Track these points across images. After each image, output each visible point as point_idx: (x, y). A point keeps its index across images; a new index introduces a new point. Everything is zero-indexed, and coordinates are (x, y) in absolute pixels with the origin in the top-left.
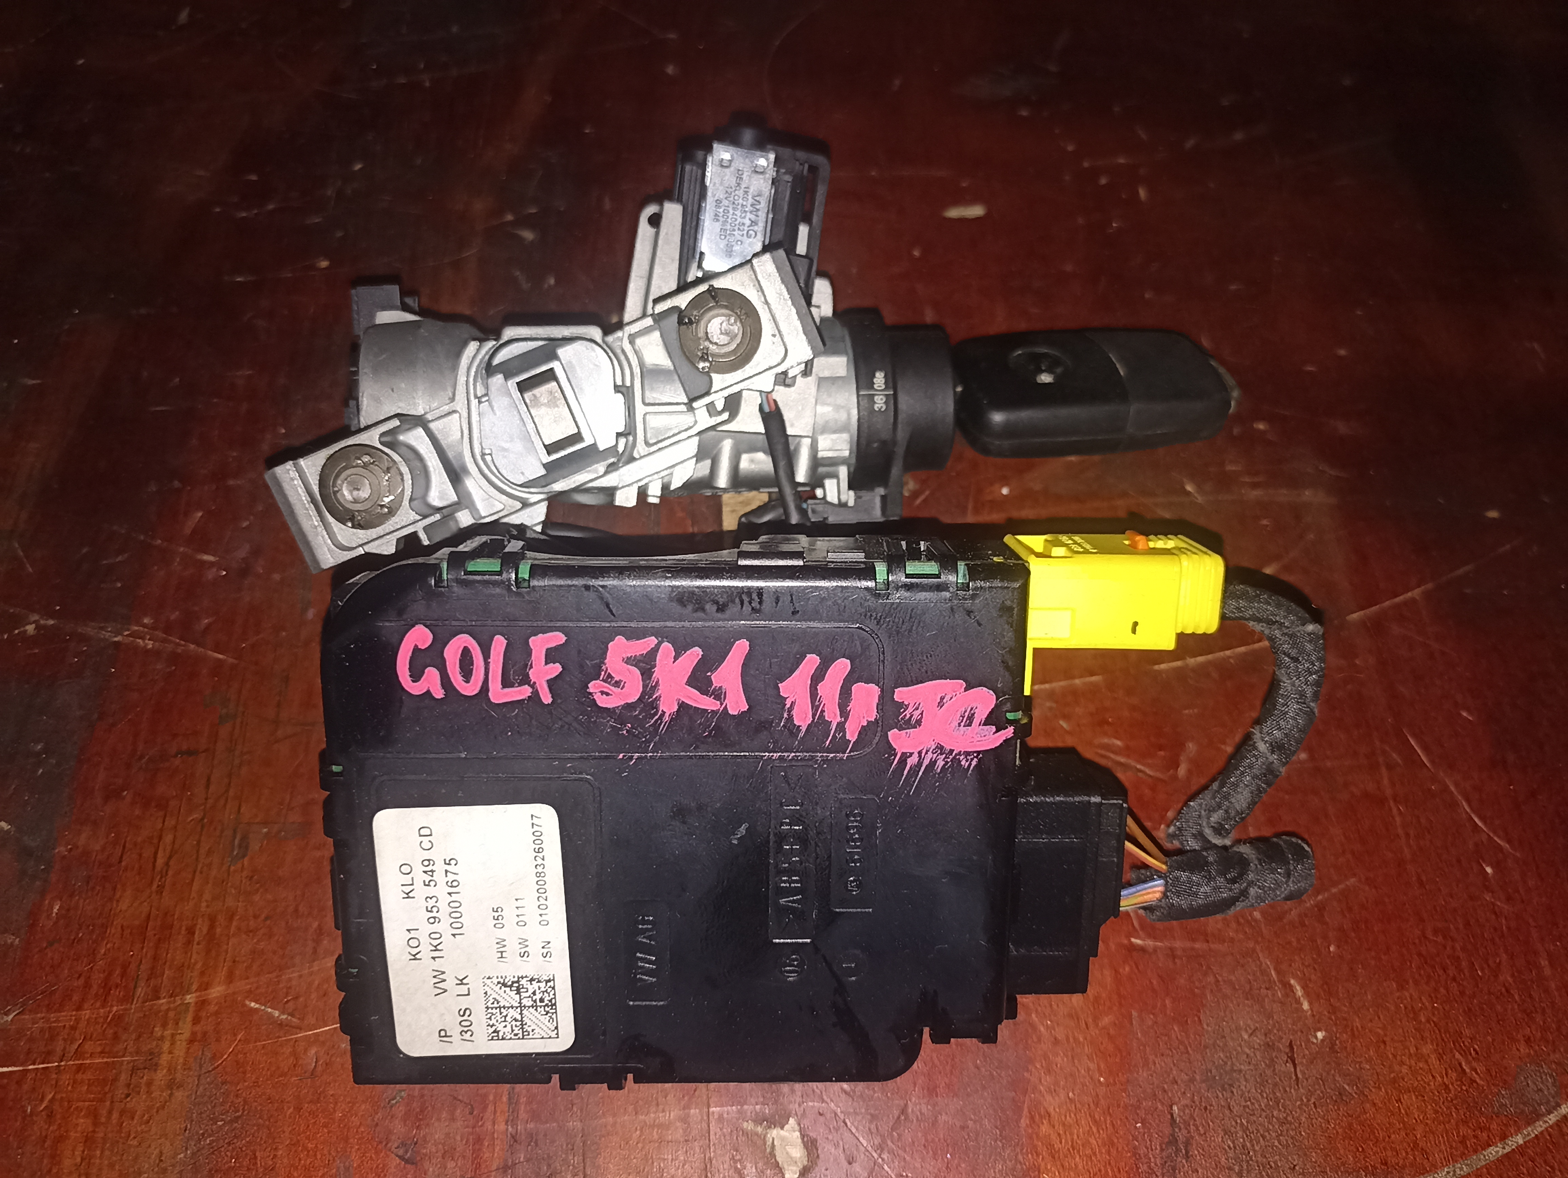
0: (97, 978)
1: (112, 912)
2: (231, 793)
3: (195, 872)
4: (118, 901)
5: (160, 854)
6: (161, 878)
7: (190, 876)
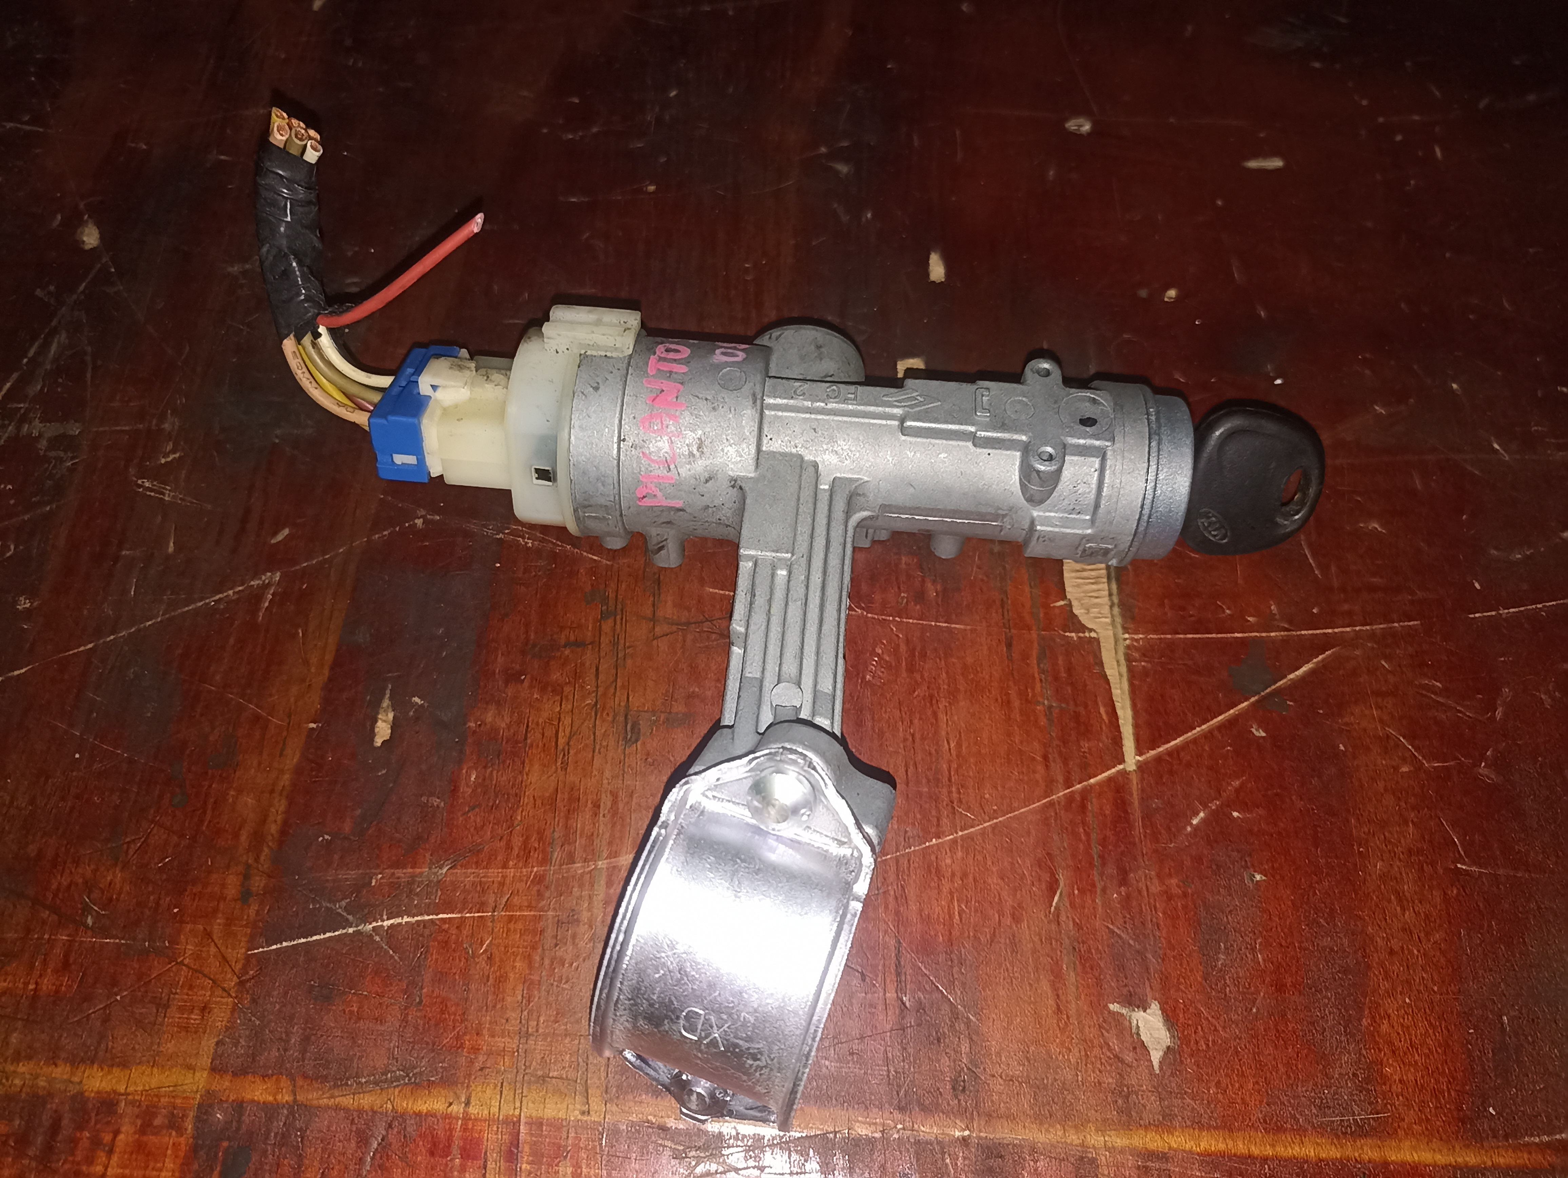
0: (517, 842)
1: (524, 784)
2: (619, 683)
3: (594, 752)
4: (527, 775)
5: (561, 734)
6: (564, 755)
7: (590, 756)
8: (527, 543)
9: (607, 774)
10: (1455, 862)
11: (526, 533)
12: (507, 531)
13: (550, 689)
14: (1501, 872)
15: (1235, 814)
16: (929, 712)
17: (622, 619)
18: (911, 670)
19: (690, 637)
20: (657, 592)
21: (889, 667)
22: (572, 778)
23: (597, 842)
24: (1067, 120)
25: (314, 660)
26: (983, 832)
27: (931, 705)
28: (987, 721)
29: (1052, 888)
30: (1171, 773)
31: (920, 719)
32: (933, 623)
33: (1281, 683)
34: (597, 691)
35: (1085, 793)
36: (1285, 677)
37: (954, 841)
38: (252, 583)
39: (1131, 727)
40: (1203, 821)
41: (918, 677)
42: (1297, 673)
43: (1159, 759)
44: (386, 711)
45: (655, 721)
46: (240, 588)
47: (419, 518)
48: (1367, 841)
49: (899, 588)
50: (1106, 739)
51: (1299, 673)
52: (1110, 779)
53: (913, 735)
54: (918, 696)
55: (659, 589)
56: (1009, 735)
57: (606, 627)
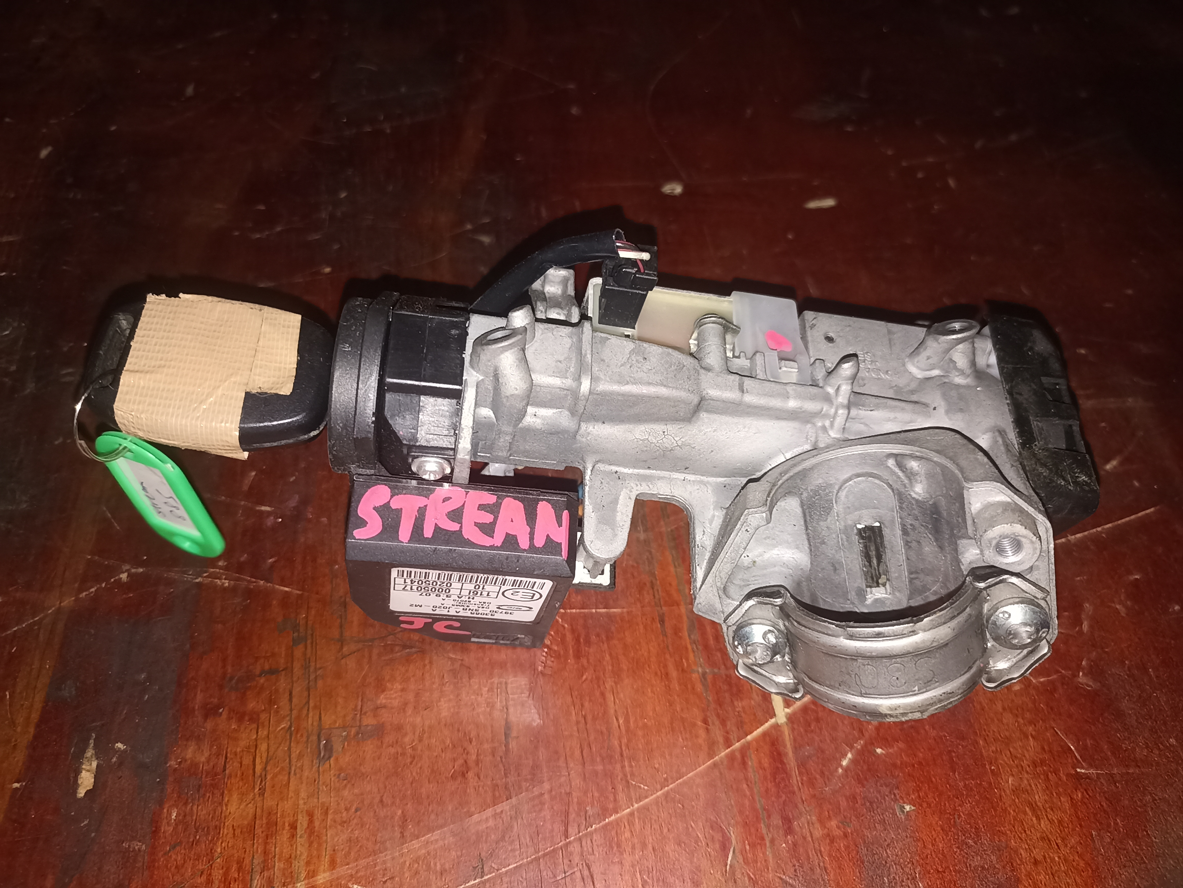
8: (223, 584)
9: (303, 794)
10: (1074, 768)
11: (223, 574)
12: (205, 575)
13: (247, 718)
14: (1115, 771)
15: (879, 751)
16: (597, 693)
17: (312, 643)
18: (578, 655)
19: (375, 651)
20: (343, 613)
21: (558, 656)
22: (269, 802)
23: (295, 864)
24: (662, 185)
25: (20, 720)
26: (657, 802)
27: (599, 687)
28: (650, 694)
29: (724, 848)
30: (818, 720)
31: (590, 700)
32: (594, 611)
34: (291, 714)
35: (745, 750)
37: (632, 814)
40: (853, 761)
41: (584, 661)
43: (804, 709)
44: (90, 760)
45: (346, 737)
47: (123, 573)
48: (996, 759)
50: (756, 697)
52: (765, 734)
53: (585, 717)
54: (586, 679)
55: (345, 611)
56: (671, 704)
57: (298, 652)
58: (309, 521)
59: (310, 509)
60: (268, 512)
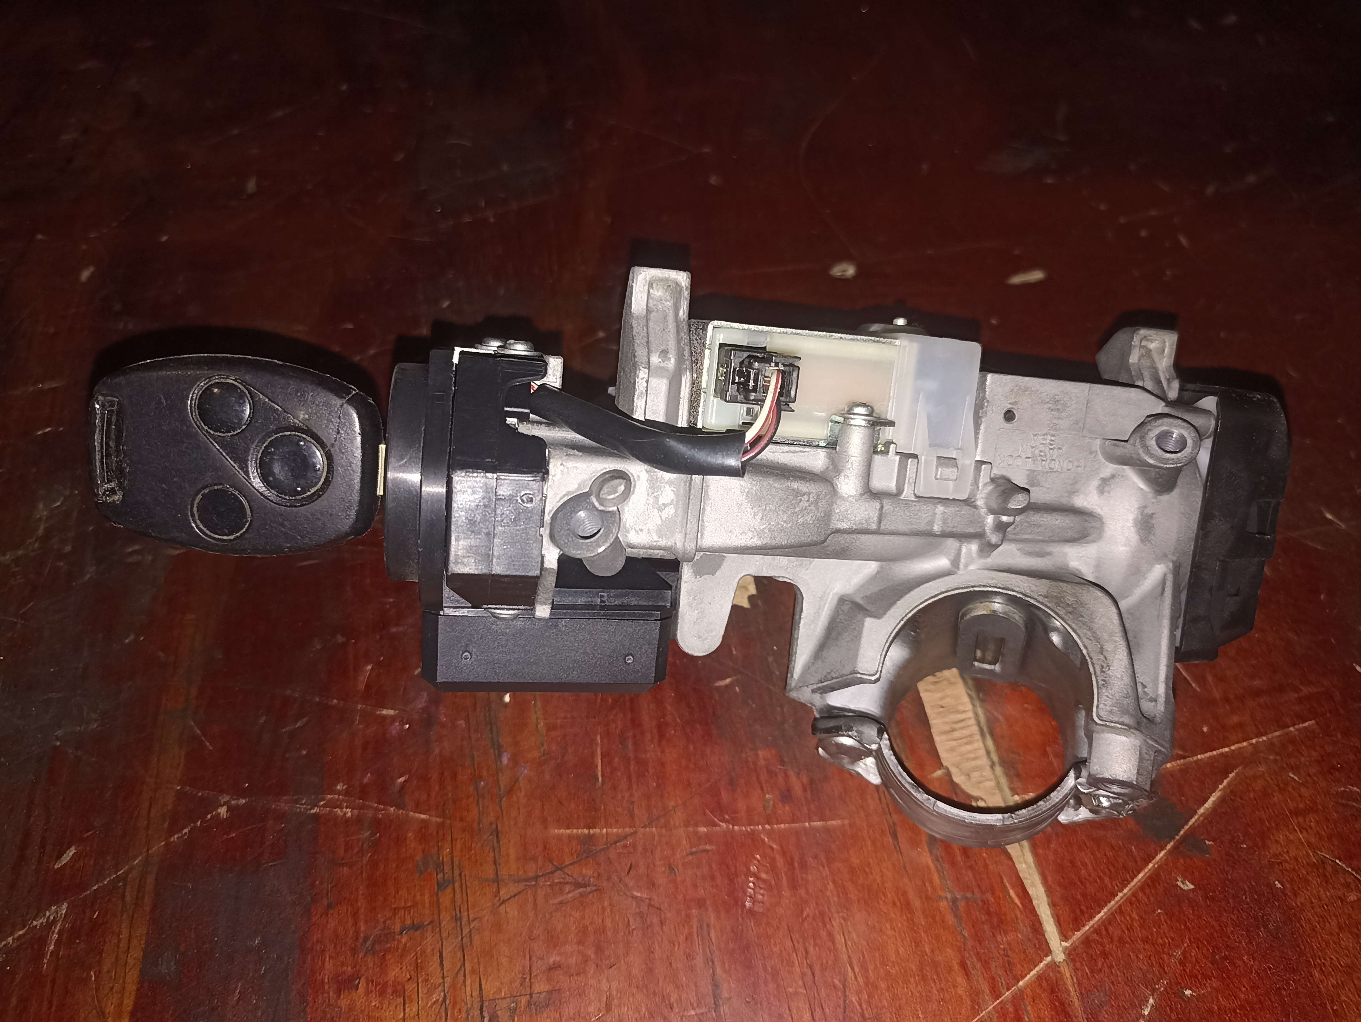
8: (345, 813)
11: (343, 800)
15: (1188, 992)
16: (823, 934)
17: (461, 886)
18: (794, 886)
19: (541, 893)
20: (496, 845)
21: (769, 888)
24: (830, 267)
25: (110, 1009)
27: (825, 925)
28: (890, 932)
30: (1105, 955)
31: (815, 945)
32: (807, 824)
33: (1193, 820)
34: (444, 982)
35: (1018, 999)
36: (1195, 813)
38: (35, 923)
39: (1047, 906)
40: (1157, 1009)
41: (802, 892)
42: (1206, 805)
43: (1087, 941)
45: (515, 1009)
46: (21, 933)
47: (222, 806)
48: (1339, 996)
49: (762, 789)
50: (1025, 930)
51: (1209, 804)
52: (1039, 977)
53: (811, 967)
54: (808, 916)
55: (498, 842)
56: (917, 943)
57: (445, 899)
58: (443, 725)
59: (442, 710)
60: (392, 716)
